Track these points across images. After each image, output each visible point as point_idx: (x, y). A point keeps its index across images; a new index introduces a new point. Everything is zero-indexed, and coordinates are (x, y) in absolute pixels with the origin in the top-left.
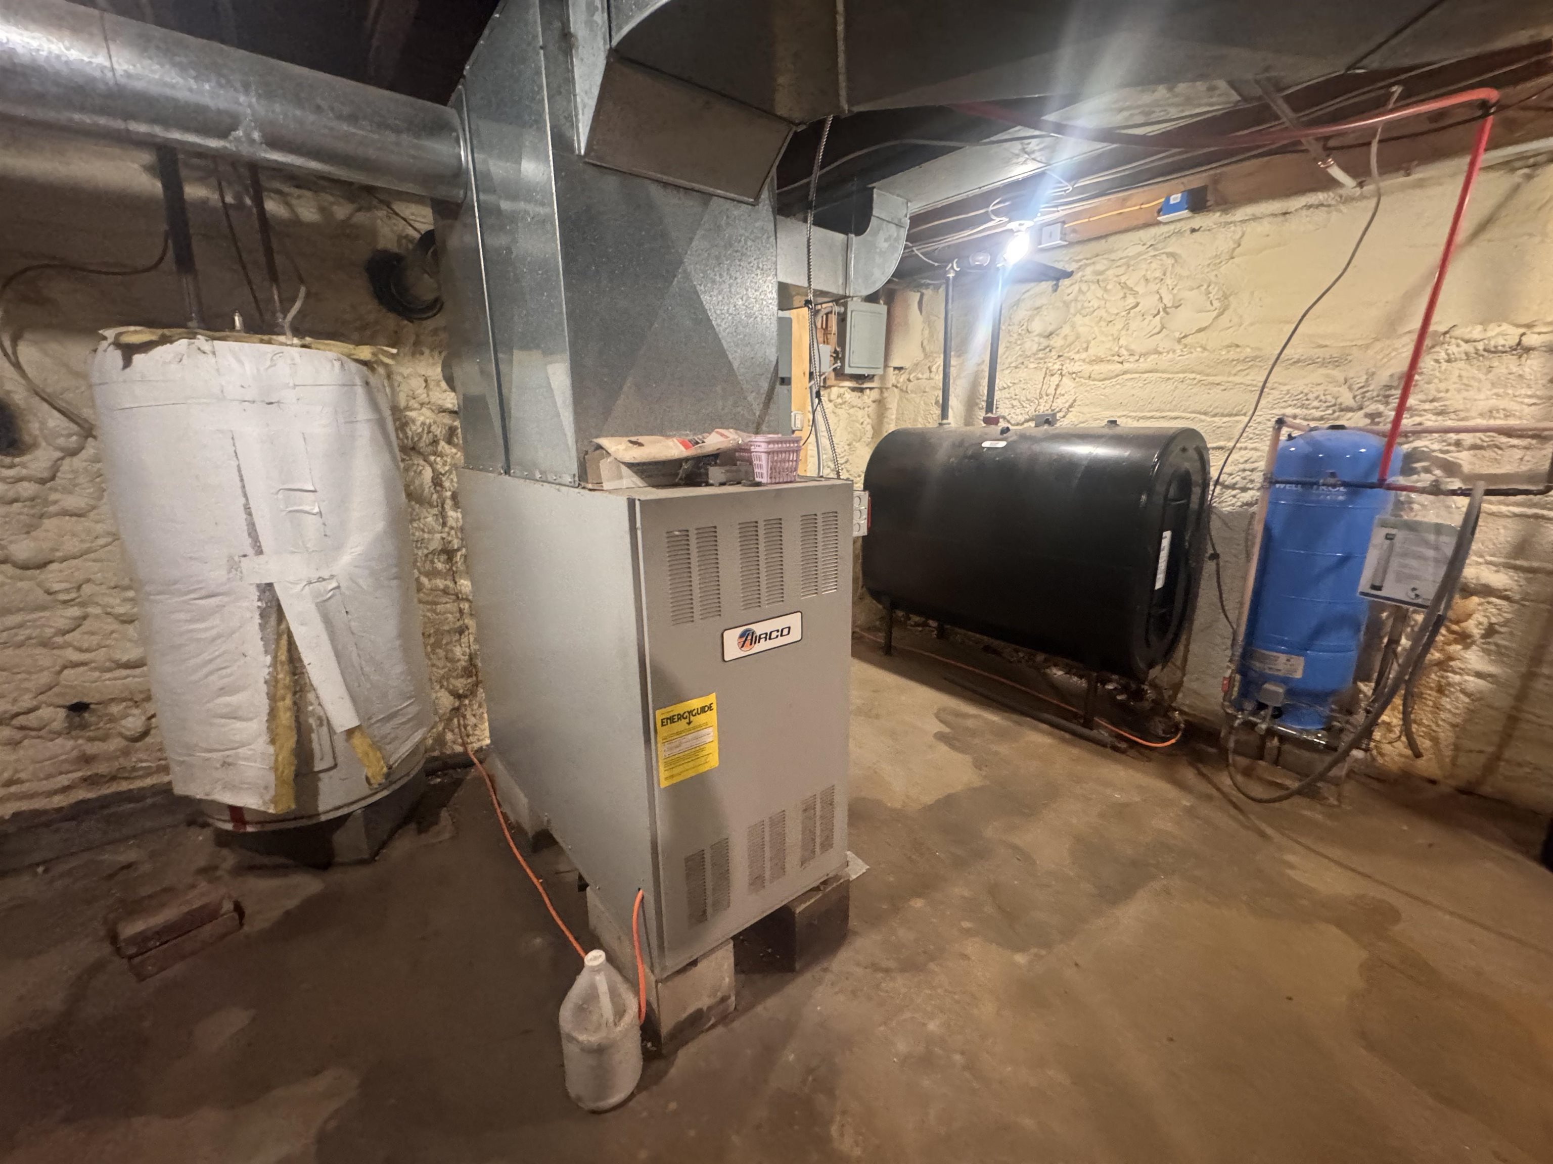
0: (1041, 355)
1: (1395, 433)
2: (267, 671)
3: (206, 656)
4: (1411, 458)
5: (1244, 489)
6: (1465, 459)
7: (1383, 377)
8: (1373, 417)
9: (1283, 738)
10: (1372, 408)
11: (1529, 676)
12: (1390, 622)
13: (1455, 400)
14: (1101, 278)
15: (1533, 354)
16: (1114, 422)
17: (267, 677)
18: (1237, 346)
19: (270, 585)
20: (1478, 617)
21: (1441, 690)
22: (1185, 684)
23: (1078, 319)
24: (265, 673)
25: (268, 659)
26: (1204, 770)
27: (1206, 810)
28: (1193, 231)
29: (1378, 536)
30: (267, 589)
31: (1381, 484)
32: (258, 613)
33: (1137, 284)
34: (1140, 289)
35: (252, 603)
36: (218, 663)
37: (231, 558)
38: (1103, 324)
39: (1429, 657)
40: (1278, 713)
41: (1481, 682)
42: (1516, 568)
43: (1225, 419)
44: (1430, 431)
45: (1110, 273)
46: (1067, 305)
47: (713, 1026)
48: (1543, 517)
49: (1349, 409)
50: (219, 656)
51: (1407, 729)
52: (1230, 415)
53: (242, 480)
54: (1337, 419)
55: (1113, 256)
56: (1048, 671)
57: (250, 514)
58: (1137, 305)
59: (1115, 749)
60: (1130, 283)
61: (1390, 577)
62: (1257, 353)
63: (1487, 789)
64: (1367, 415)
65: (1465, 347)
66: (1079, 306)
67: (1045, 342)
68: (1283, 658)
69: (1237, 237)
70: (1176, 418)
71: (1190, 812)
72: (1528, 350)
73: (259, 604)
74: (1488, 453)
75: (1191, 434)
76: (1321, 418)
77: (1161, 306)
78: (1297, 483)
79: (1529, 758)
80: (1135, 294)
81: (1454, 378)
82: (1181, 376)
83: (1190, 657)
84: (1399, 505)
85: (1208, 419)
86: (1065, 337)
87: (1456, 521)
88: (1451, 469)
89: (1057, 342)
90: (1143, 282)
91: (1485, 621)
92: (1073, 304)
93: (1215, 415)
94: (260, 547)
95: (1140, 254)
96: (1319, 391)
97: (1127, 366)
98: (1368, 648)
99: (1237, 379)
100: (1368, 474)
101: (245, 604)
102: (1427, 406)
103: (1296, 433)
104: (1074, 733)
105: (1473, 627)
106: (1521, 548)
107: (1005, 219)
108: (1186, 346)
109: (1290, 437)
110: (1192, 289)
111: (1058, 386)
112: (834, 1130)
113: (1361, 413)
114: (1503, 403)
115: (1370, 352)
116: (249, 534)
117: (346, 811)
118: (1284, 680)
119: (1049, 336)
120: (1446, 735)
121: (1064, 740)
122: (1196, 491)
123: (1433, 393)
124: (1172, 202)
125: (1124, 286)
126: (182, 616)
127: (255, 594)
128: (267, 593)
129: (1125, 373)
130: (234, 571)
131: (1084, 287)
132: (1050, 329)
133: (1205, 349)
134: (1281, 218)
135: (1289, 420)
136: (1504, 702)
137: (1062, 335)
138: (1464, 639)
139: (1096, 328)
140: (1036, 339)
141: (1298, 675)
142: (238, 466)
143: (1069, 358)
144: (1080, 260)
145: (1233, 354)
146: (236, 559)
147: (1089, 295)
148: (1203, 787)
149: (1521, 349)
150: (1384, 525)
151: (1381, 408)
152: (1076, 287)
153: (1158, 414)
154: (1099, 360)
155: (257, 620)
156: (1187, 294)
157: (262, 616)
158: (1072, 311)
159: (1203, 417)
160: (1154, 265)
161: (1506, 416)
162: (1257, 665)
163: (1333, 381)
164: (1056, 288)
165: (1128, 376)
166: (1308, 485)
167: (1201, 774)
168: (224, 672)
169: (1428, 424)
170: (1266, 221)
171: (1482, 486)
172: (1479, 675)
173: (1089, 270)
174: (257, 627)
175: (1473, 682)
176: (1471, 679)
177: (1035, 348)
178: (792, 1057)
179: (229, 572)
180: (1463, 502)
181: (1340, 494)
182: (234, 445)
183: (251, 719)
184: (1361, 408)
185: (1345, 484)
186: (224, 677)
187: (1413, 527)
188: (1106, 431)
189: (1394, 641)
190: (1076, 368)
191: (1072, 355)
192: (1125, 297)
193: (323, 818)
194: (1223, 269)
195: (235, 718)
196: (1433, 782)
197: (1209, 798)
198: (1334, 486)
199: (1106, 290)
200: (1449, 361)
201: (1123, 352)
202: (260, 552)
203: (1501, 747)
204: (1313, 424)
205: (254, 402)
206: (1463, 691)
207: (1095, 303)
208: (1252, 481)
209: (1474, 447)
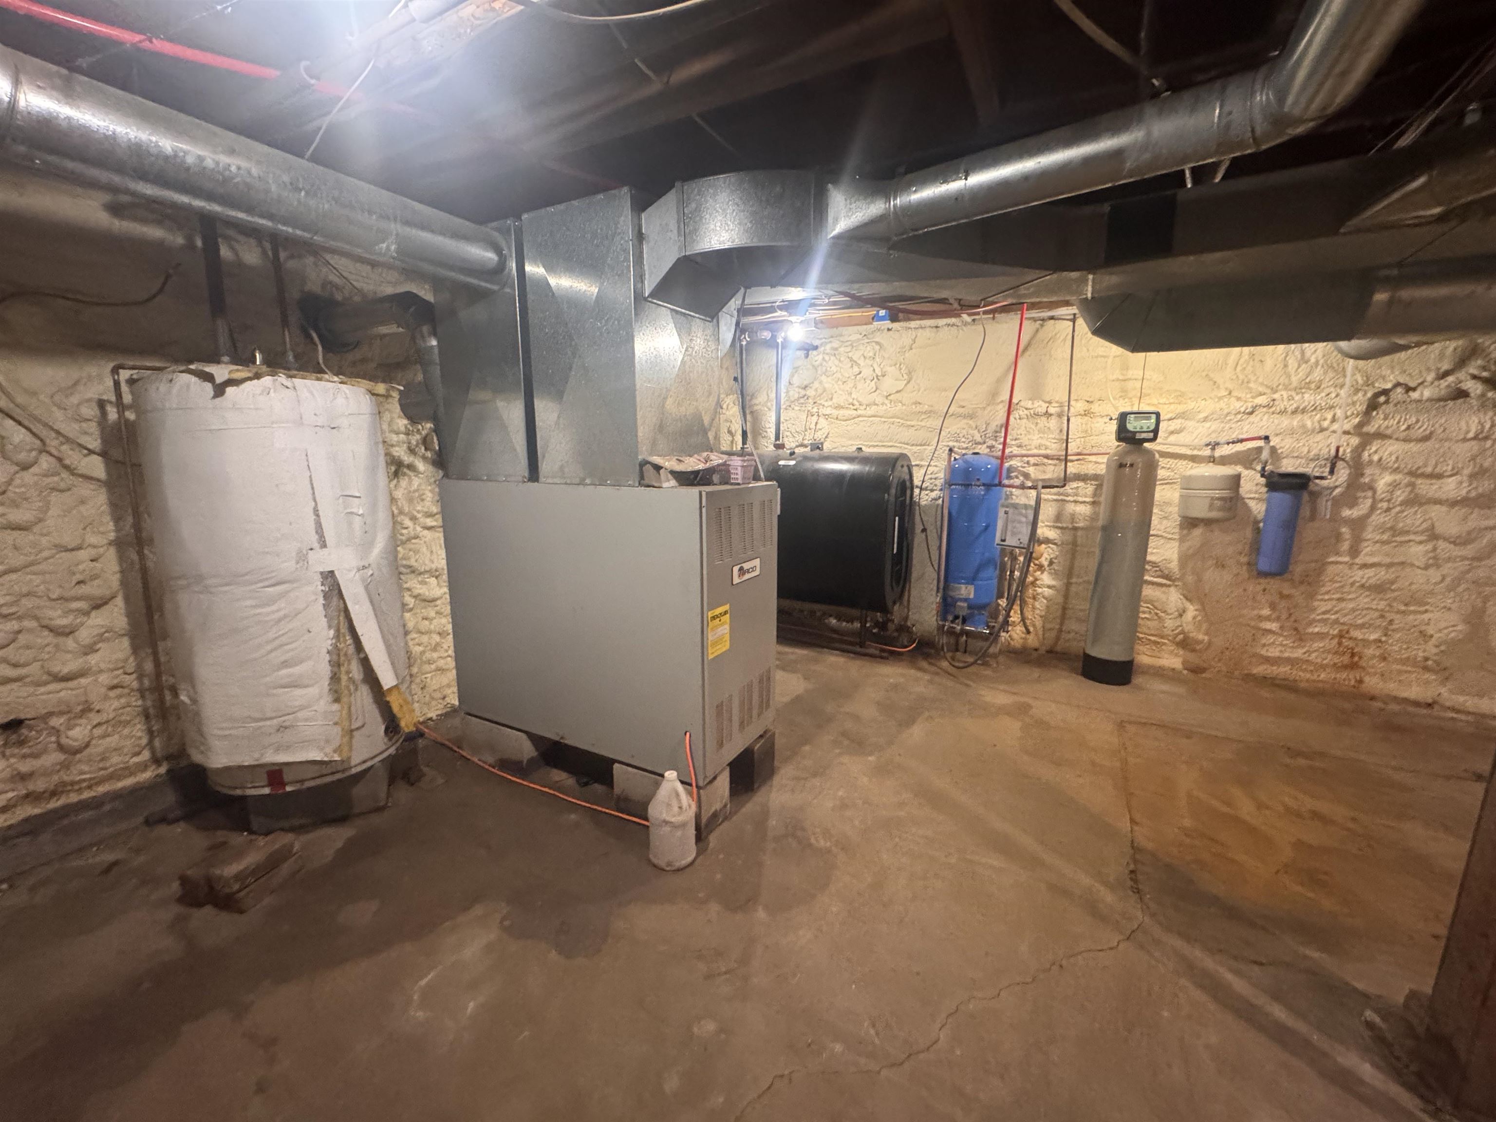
0: (802, 401)
1: (1003, 458)
2: (330, 642)
3: (271, 635)
4: (1010, 470)
5: (932, 490)
6: (1031, 470)
7: (993, 427)
8: (991, 447)
9: (968, 634)
10: (990, 442)
11: (1068, 585)
12: (1009, 563)
13: (1024, 440)
14: (836, 352)
15: (1053, 417)
16: (861, 449)
17: (330, 648)
18: (920, 403)
19: (332, 572)
20: (1045, 555)
21: (1034, 598)
22: (911, 617)
23: (823, 378)
24: (328, 644)
25: (332, 633)
26: (932, 661)
27: (937, 679)
28: (889, 330)
29: (1001, 512)
30: (329, 576)
31: (1000, 484)
32: (322, 595)
33: (859, 359)
34: (861, 362)
35: (318, 587)
36: (284, 639)
37: (300, 551)
38: (840, 383)
39: (1028, 580)
40: (964, 621)
41: (1050, 591)
42: (1057, 527)
43: (919, 448)
44: (1016, 456)
45: (842, 349)
46: (815, 368)
47: (723, 822)
48: (1064, 500)
49: (980, 443)
50: (283, 635)
51: (1023, 620)
52: (921, 445)
53: (313, 488)
54: (974, 448)
55: (842, 339)
56: (826, 621)
57: (318, 516)
58: (860, 373)
59: (882, 658)
60: (854, 358)
61: (1009, 533)
62: (930, 409)
63: (1058, 648)
64: (988, 447)
65: (1026, 412)
66: (824, 369)
67: (803, 392)
68: (963, 586)
69: (913, 337)
70: (891, 446)
71: (931, 682)
72: (1051, 415)
73: (323, 588)
74: (1040, 468)
75: (903, 456)
76: (967, 448)
77: (875, 375)
78: (962, 485)
79: (1073, 628)
80: (858, 365)
81: (1023, 428)
82: (892, 420)
83: (912, 599)
84: (1008, 497)
85: (909, 447)
86: (816, 390)
87: (1033, 503)
88: (1026, 476)
89: (810, 392)
90: (862, 358)
91: (1049, 558)
92: (819, 368)
93: (913, 445)
94: (324, 542)
95: (859, 340)
96: (964, 432)
97: (859, 412)
98: (1001, 578)
99: (923, 424)
100: (994, 477)
101: (310, 588)
102: (1014, 443)
103: (957, 457)
104: (855, 653)
105: (1044, 561)
106: (1058, 518)
107: (786, 313)
108: (891, 401)
109: (955, 459)
110: (891, 366)
111: (816, 423)
112: (813, 841)
113: (985, 446)
114: (1044, 442)
115: (986, 412)
116: (317, 532)
117: (369, 764)
118: (966, 600)
119: (805, 388)
120: (1039, 623)
121: (853, 658)
122: (908, 492)
123: (1015, 436)
124: (880, 314)
125: (851, 359)
126: (249, 603)
127: (318, 580)
128: (329, 579)
129: (858, 417)
130: (301, 564)
131: (827, 358)
132: (805, 383)
133: (903, 405)
134: (935, 330)
135: (956, 449)
136: (1060, 600)
137: (814, 388)
138: (1041, 567)
139: (836, 386)
140: (797, 389)
141: (972, 596)
142: (310, 477)
143: (821, 404)
144: (821, 339)
145: (919, 408)
146: (305, 552)
147: (830, 363)
148: (933, 669)
149: (1047, 414)
150: (1003, 506)
151: (994, 443)
152: (821, 357)
153: (881, 444)
154: (839, 407)
155: (321, 601)
156: (888, 369)
157: (326, 597)
158: (819, 372)
159: (906, 446)
160: (868, 348)
161: (1046, 449)
162: (951, 593)
163: (970, 427)
164: (807, 356)
165: (861, 419)
166: (968, 486)
167: (930, 664)
168: (286, 647)
169: (1015, 452)
170: (928, 330)
171: (1040, 484)
172: (1049, 587)
173: (828, 347)
174: (321, 608)
175: (1047, 592)
176: (1046, 589)
177: (796, 396)
178: (774, 822)
179: (297, 563)
180: (1033, 493)
181: (981, 491)
182: (307, 461)
183: (312, 685)
184: (984, 443)
185: (984, 485)
186: (288, 652)
187: (1015, 506)
188: (856, 454)
189: (1012, 572)
190: (828, 411)
191: (822, 402)
192: (852, 367)
193: (354, 771)
194: (907, 355)
195: (295, 686)
196: (1036, 650)
197: (937, 674)
198: (979, 486)
199: (840, 361)
200: (1020, 419)
201: (855, 402)
202: (324, 545)
203: (1062, 624)
204: (964, 452)
205: (323, 427)
206: (1044, 597)
207: (834, 369)
208: (936, 485)
209: (1035, 465)
